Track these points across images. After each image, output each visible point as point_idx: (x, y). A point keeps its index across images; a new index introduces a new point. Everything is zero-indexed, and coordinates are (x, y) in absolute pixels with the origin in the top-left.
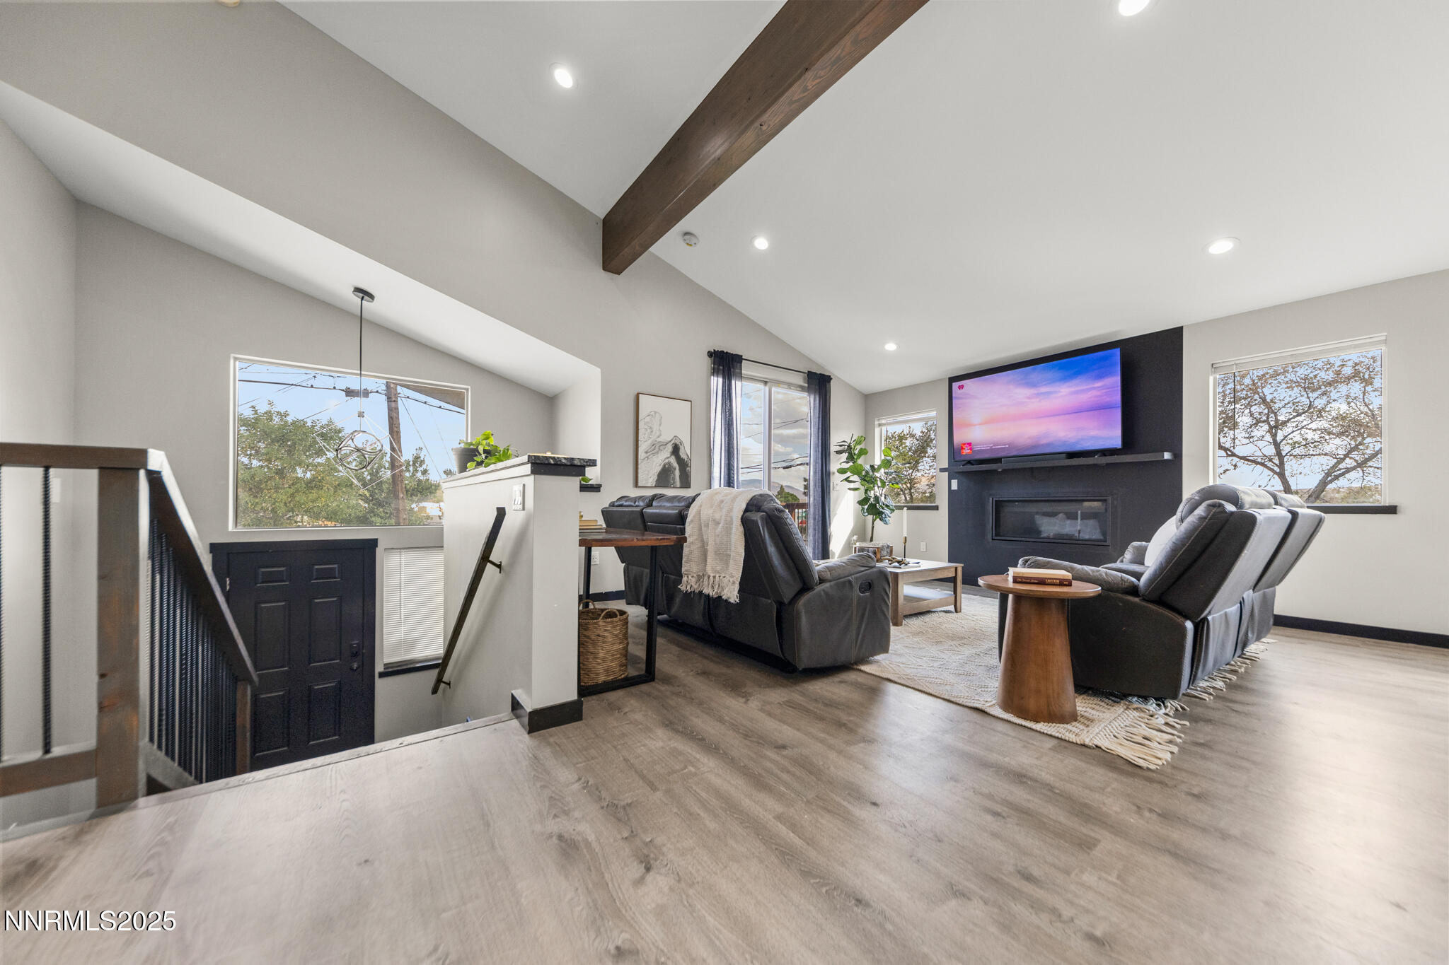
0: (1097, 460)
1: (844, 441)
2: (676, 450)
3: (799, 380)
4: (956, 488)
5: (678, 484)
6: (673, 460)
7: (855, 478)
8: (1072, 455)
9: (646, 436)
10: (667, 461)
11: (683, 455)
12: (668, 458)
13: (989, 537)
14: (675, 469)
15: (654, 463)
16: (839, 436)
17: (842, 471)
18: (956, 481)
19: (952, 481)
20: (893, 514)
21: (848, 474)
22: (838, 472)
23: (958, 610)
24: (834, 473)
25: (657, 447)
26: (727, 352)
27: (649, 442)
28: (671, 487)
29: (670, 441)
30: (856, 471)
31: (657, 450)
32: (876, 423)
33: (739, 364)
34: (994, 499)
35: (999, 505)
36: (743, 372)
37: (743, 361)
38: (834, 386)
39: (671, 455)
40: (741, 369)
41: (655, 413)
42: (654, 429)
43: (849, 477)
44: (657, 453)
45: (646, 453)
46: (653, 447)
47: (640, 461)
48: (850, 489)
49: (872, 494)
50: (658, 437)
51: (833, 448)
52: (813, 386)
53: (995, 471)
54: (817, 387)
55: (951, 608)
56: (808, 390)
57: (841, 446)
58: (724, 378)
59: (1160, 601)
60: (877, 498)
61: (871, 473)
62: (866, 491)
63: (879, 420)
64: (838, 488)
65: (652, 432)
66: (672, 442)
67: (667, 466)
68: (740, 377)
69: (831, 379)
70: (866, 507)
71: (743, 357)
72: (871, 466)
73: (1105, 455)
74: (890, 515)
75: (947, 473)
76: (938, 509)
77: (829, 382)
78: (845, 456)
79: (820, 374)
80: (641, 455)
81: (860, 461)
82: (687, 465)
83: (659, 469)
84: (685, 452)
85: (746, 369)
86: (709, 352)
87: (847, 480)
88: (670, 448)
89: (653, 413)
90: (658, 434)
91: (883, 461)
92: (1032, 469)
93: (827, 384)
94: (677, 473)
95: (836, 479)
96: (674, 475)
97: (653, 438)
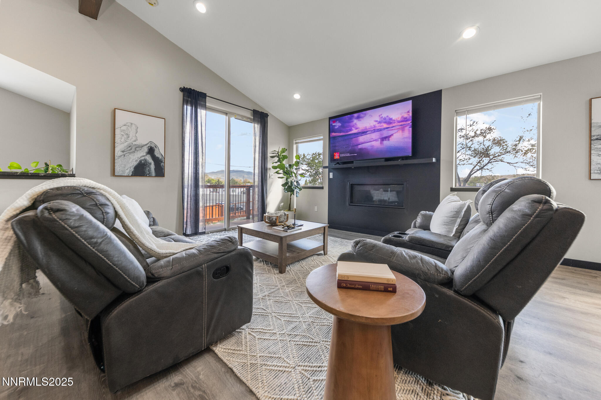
0: (400, 162)
1: (275, 151)
2: (151, 151)
3: (249, 114)
4: (332, 177)
5: (153, 174)
6: (149, 158)
7: (281, 171)
8: (387, 160)
9: (123, 140)
10: (143, 158)
11: (157, 154)
12: (144, 156)
13: (347, 204)
14: (150, 164)
15: (131, 160)
16: (272, 149)
17: (274, 168)
18: (332, 173)
19: (330, 173)
20: (301, 191)
21: (278, 169)
22: (272, 168)
23: (325, 253)
24: (270, 169)
25: (132, 148)
26: (194, 90)
27: (126, 144)
28: (146, 176)
29: (146, 145)
30: (282, 167)
31: (133, 150)
32: (294, 142)
33: (204, 99)
34: (350, 183)
35: (352, 186)
36: (207, 104)
37: (207, 97)
38: (270, 120)
39: (147, 154)
40: (206, 103)
41: (132, 124)
42: (131, 136)
43: (278, 171)
44: (134, 152)
45: (123, 152)
46: (130, 148)
47: (116, 158)
48: (279, 178)
49: (289, 180)
50: (135, 141)
51: (269, 155)
52: (257, 119)
53: (350, 168)
54: (259, 119)
55: (322, 252)
56: (254, 121)
57: (273, 153)
58: (192, 106)
59: (475, 297)
60: (292, 182)
61: (289, 169)
62: (287, 179)
63: (295, 140)
64: (272, 177)
65: (128, 137)
66: (148, 145)
67: (142, 162)
68: (205, 107)
69: (268, 116)
70: (286, 187)
71: (207, 95)
72: (289, 165)
73: (403, 160)
74: (299, 192)
75: (328, 169)
76: (323, 189)
77: (267, 117)
78: (276, 159)
79: (261, 112)
80: (118, 152)
81: (284, 162)
82: (162, 162)
83: (135, 164)
84: (160, 152)
85: (209, 103)
86: (180, 88)
87: (277, 172)
88: (146, 149)
89: (130, 124)
90: (134, 139)
91: (295, 162)
92: (368, 167)
93: (266, 118)
94: (153, 167)
95: (271, 173)
96: (150, 168)
97: (129, 142)
